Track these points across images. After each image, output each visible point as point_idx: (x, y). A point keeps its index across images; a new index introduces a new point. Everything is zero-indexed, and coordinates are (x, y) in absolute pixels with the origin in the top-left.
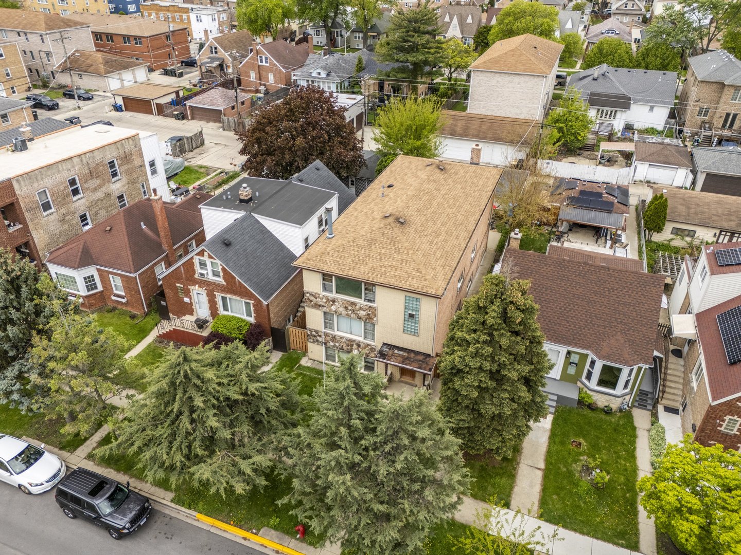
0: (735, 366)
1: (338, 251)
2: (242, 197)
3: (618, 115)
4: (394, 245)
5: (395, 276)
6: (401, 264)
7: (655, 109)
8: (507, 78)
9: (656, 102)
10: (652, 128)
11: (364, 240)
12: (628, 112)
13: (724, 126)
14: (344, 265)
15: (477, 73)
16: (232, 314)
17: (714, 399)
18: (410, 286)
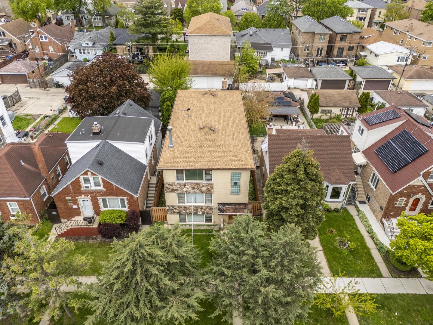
0: (396, 173)
1: (183, 154)
2: (94, 131)
3: (268, 54)
4: (216, 144)
5: (224, 162)
6: (224, 154)
7: (284, 49)
8: (209, 38)
9: (284, 45)
10: (284, 60)
11: (196, 145)
12: (272, 52)
13: (317, 54)
14: (190, 162)
15: (192, 37)
16: (111, 209)
17: (393, 192)
18: (235, 166)
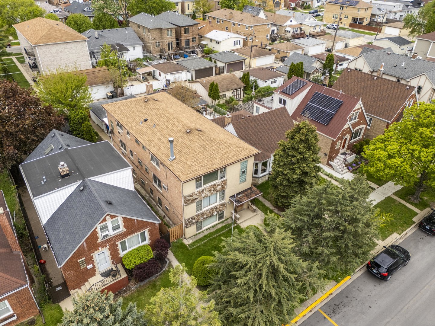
3: (124, 54)
4: (215, 142)
5: (234, 155)
6: (228, 148)
7: (136, 48)
9: (135, 44)
11: (199, 148)
12: (129, 52)
13: (169, 49)
14: (207, 166)
16: (131, 249)
17: (335, 138)
